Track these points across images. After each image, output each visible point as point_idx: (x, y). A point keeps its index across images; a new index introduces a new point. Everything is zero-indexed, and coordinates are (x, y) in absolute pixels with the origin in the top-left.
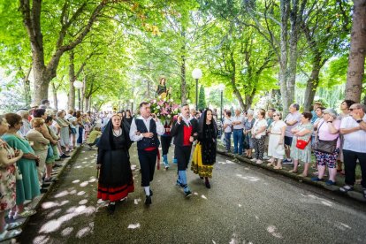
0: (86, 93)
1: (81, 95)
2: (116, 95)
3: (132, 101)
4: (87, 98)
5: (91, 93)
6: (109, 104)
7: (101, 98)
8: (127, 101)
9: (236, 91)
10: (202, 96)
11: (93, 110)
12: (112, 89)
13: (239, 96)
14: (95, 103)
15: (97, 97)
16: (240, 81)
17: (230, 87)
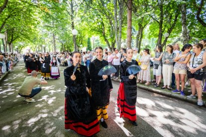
0: (8, 40)
1: (5, 42)
2: (32, 41)
3: (44, 46)
4: (10, 44)
5: (12, 40)
6: (28, 47)
7: (21, 43)
8: (41, 46)
9: (106, 40)
10: (89, 43)
11: (15, 52)
12: (28, 38)
13: (108, 42)
14: (16, 47)
15: (18, 43)
16: (107, 35)
17: (102, 38)
